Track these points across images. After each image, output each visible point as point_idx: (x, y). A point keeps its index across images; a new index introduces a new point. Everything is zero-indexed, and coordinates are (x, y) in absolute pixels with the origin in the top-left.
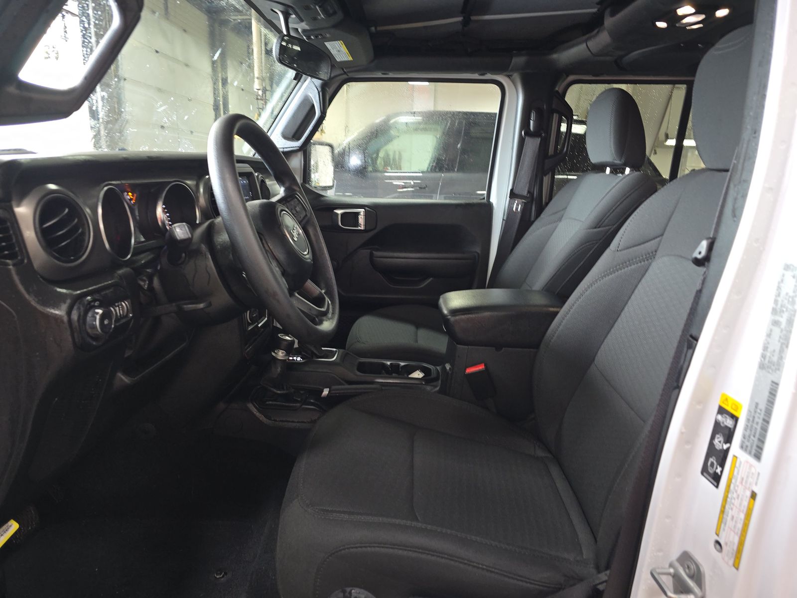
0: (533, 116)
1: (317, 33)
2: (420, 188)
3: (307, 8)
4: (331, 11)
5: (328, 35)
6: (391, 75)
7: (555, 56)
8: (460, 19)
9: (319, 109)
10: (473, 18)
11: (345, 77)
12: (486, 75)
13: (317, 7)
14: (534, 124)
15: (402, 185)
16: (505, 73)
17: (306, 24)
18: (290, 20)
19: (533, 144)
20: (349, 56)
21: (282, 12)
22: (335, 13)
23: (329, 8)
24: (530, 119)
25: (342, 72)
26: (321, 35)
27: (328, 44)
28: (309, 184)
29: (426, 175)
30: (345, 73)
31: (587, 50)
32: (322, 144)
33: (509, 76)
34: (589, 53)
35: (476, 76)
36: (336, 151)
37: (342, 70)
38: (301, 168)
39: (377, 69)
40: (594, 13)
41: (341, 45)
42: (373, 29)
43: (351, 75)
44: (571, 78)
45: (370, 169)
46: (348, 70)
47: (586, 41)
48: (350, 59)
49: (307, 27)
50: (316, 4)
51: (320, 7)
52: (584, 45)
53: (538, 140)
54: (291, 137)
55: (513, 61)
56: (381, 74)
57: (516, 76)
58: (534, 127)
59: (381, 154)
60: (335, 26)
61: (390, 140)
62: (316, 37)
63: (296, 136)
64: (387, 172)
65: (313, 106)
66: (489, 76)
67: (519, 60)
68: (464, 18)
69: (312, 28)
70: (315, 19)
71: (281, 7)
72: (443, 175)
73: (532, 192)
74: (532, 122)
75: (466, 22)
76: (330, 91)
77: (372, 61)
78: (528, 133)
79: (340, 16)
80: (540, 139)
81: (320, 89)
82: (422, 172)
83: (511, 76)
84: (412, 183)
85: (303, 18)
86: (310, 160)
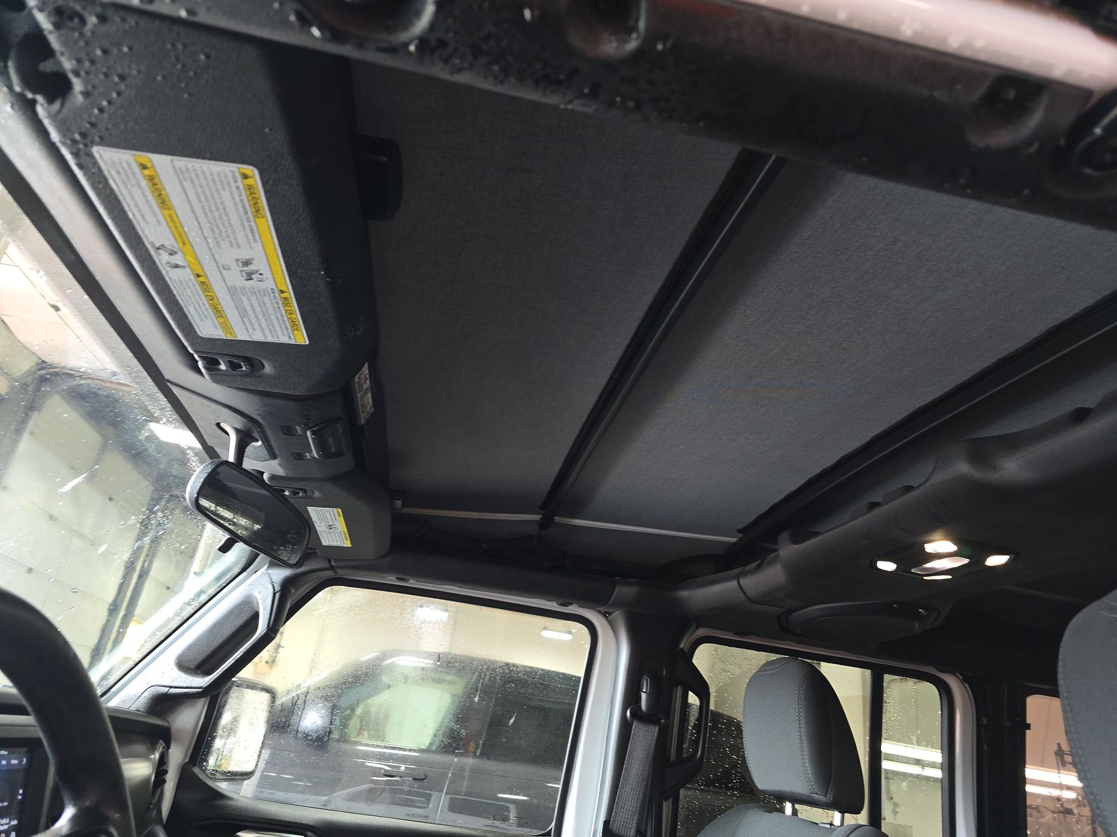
0: (645, 686)
1: (297, 485)
2: (414, 779)
3: (288, 431)
4: (333, 450)
5: (317, 494)
6: (412, 583)
7: (684, 594)
8: (537, 517)
9: (267, 623)
10: (557, 519)
11: (330, 574)
12: (570, 607)
13: (309, 433)
14: (647, 700)
15: (385, 770)
16: (602, 609)
17: (280, 465)
18: (249, 450)
19: (644, 736)
20: (346, 539)
21: (237, 431)
22: (339, 454)
23: (331, 441)
24: (639, 690)
25: (328, 566)
26: (305, 491)
27: (313, 512)
28: (201, 767)
29: (426, 756)
30: (332, 568)
31: (739, 590)
32: (252, 686)
33: (605, 615)
34: (742, 595)
35: (553, 606)
36: (278, 702)
37: (327, 563)
38: (195, 731)
39: (390, 569)
40: (733, 544)
41: (336, 515)
42: (399, 503)
43: (342, 573)
44: (702, 632)
45: (335, 735)
46: (339, 564)
47: (738, 577)
48: (348, 544)
49: (280, 472)
50: (307, 427)
51: (313, 434)
52: (735, 583)
53: (655, 730)
54: (192, 666)
55: (616, 591)
56: (394, 578)
57: (618, 616)
58: (648, 705)
59: (359, 711)
60: (336, 479)
61: (377, 690)
62: (295, 493)
63: (203, 667)
64: (361, 744)
65: (256, 616)
66: (574, 609)
67: (625, 591)
68: (544, 515)
69: (290, 475)
70: (299, 457)
71: (239, 422)
72: (456, 760)
73: (643, 831)
74: (644, 696)
75: (546, 523)
76: (296, 595)
77: (384, 556)
78: (637, 714)
79: (347, 463)
80: (657, 729)
81: (277, 588)
82: (421, 751)
83: (610, 613)
84: (403, 768)
85: (277, 452)
86: (219, 717)
